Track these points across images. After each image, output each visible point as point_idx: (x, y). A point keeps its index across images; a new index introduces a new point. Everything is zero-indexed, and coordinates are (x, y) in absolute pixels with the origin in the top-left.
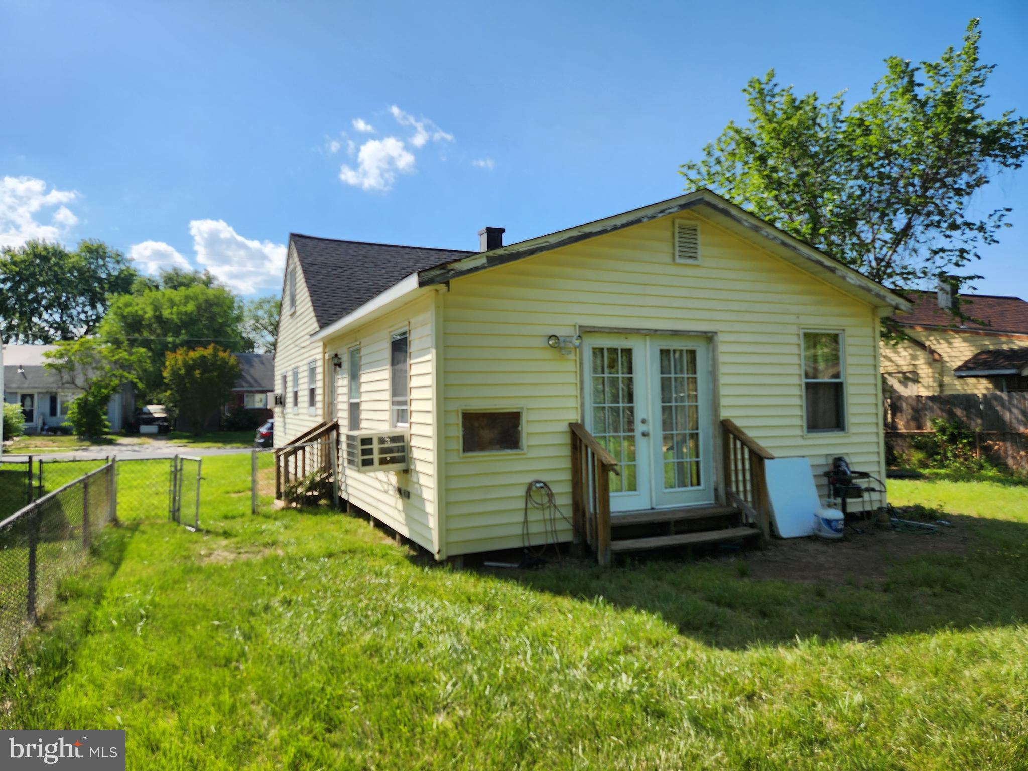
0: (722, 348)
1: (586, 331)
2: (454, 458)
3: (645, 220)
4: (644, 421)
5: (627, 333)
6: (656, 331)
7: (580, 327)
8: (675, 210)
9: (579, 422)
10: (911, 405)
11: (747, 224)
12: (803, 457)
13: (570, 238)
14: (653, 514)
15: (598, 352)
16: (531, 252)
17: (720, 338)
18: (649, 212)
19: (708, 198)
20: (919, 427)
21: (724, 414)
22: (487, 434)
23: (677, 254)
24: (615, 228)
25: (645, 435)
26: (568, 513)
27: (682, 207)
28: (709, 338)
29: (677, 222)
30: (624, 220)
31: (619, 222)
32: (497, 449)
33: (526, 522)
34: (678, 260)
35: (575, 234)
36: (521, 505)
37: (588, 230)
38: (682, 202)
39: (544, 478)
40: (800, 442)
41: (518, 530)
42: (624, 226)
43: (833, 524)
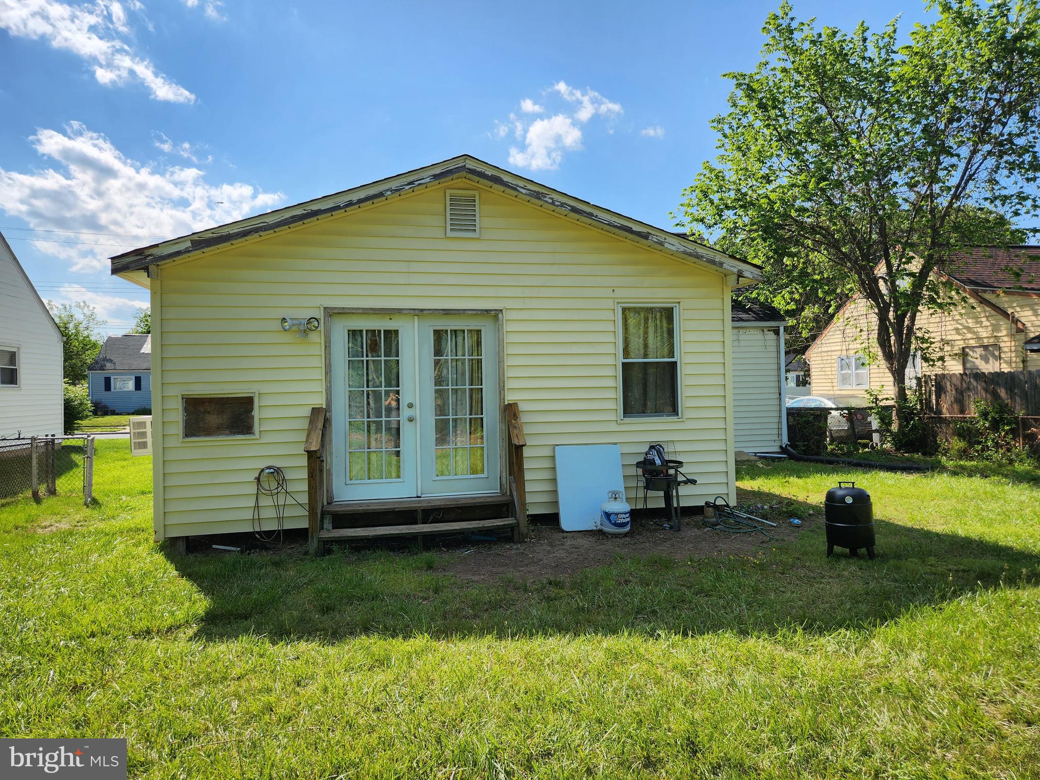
0: (508, 327)
1: (332, 313)
2: (172, 442)
3: (389, 193)
4: (410, 406)
5: (390, 314)
6: (422, 310)
7: (325, 308)
8: (428, 180)
9: (324, 407)
10: (955, 385)
11: (524, 191)
12: (615, 444)
13: (292, 217)
14: (419, 502)
15: (354, 334)
16: (245, 234)
17: (507, 315)
18: (394, 185)
19: (470, 165)
20: (962, 411)
21: (510, 398)
22: (213, 420)
23: (449, 227)
24: (350, 204)
25: (411, 420)
26: (304, 499)
27: (436, 177)
28: (494, 315)
29: (448, 192)
30: (362, 195)
31: (355, 197)
32: (226, 434)
33: (257, 507)
34: (449, 234)
35: (299, 212)
36: (253, 489)
37: (315, 207)
38: (438, 171)
39: (278, 463)
40: (614, 427)
41: (249, 515)
42: (360, 201)
43: (612, 517)
